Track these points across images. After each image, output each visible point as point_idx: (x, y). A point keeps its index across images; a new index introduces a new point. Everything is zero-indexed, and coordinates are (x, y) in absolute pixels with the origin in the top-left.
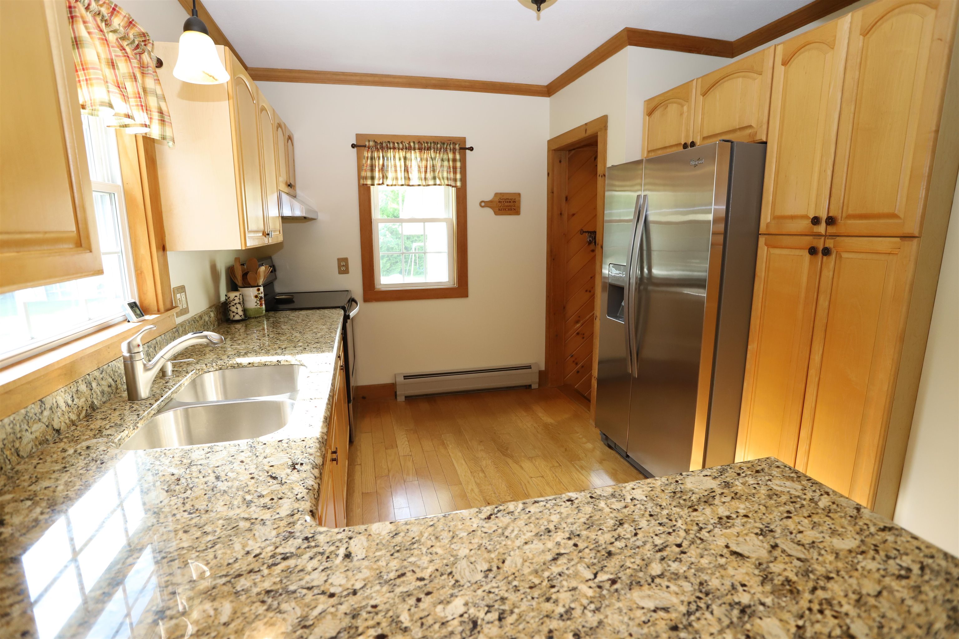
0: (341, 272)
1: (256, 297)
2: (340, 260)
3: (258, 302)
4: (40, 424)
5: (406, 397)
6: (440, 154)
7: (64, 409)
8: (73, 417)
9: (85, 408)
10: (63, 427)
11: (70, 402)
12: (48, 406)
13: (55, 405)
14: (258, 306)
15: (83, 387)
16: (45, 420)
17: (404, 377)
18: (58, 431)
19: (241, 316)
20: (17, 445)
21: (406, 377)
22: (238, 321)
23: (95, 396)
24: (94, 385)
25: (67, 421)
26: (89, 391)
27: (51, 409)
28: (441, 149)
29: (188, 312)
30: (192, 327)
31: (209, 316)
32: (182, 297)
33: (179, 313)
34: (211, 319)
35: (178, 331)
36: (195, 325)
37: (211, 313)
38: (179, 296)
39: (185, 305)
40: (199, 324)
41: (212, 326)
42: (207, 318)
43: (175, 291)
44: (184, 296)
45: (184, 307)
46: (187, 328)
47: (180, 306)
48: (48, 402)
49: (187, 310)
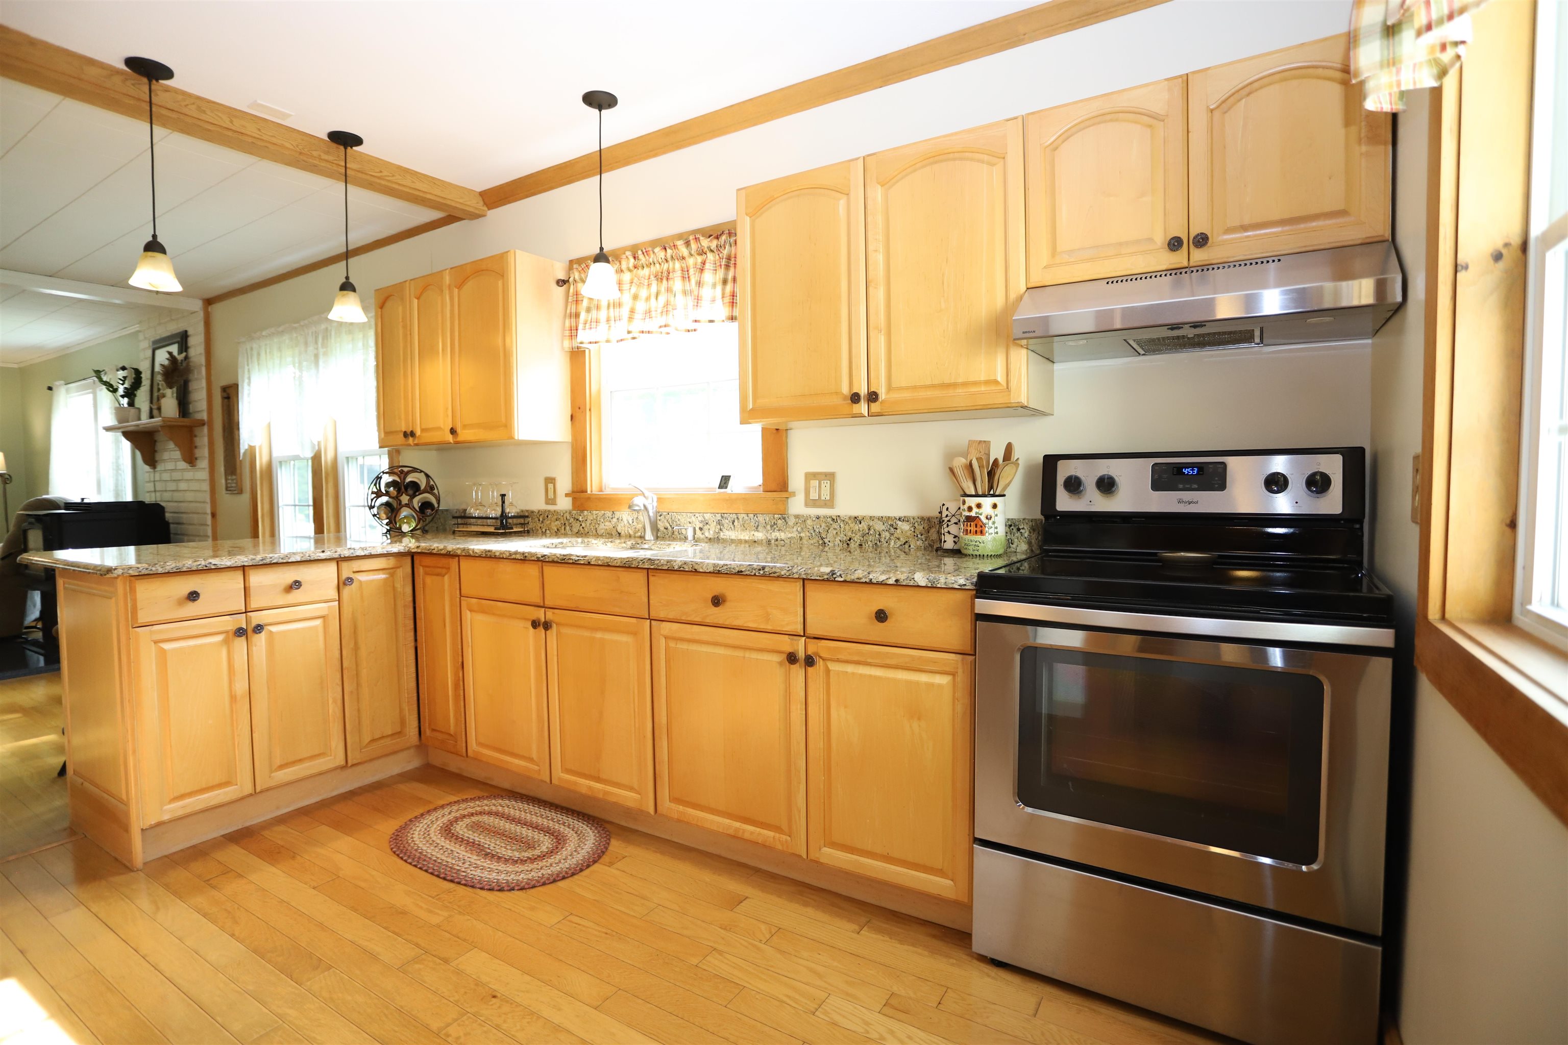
4: (610, 524)
7: (626, 524)
8: (631, 532)
10: (623, 533)
11: (631, 522)
13: (621, 518)
16: (613, 523)
18: (619, 534)
22: (952, 552)
27: (618, 519)
29: (832, 507)
30: (823, 525)
31: (891, 525)
32: (823, 486)
33: (810, 503)
34: (898, 531)
35: (784, 518)
36: (835, 525)
37: (898, 522)
38: (815, 483)
39: (826, 495)
40: (847, 527)
41: (899, 543)
42: (879, 526)
43: (810, 476)
44: (828, 485)
45: (823, 498)
46: (809, 522)
47: (814, 495)
48: (617, 514)
49: (830, 503)
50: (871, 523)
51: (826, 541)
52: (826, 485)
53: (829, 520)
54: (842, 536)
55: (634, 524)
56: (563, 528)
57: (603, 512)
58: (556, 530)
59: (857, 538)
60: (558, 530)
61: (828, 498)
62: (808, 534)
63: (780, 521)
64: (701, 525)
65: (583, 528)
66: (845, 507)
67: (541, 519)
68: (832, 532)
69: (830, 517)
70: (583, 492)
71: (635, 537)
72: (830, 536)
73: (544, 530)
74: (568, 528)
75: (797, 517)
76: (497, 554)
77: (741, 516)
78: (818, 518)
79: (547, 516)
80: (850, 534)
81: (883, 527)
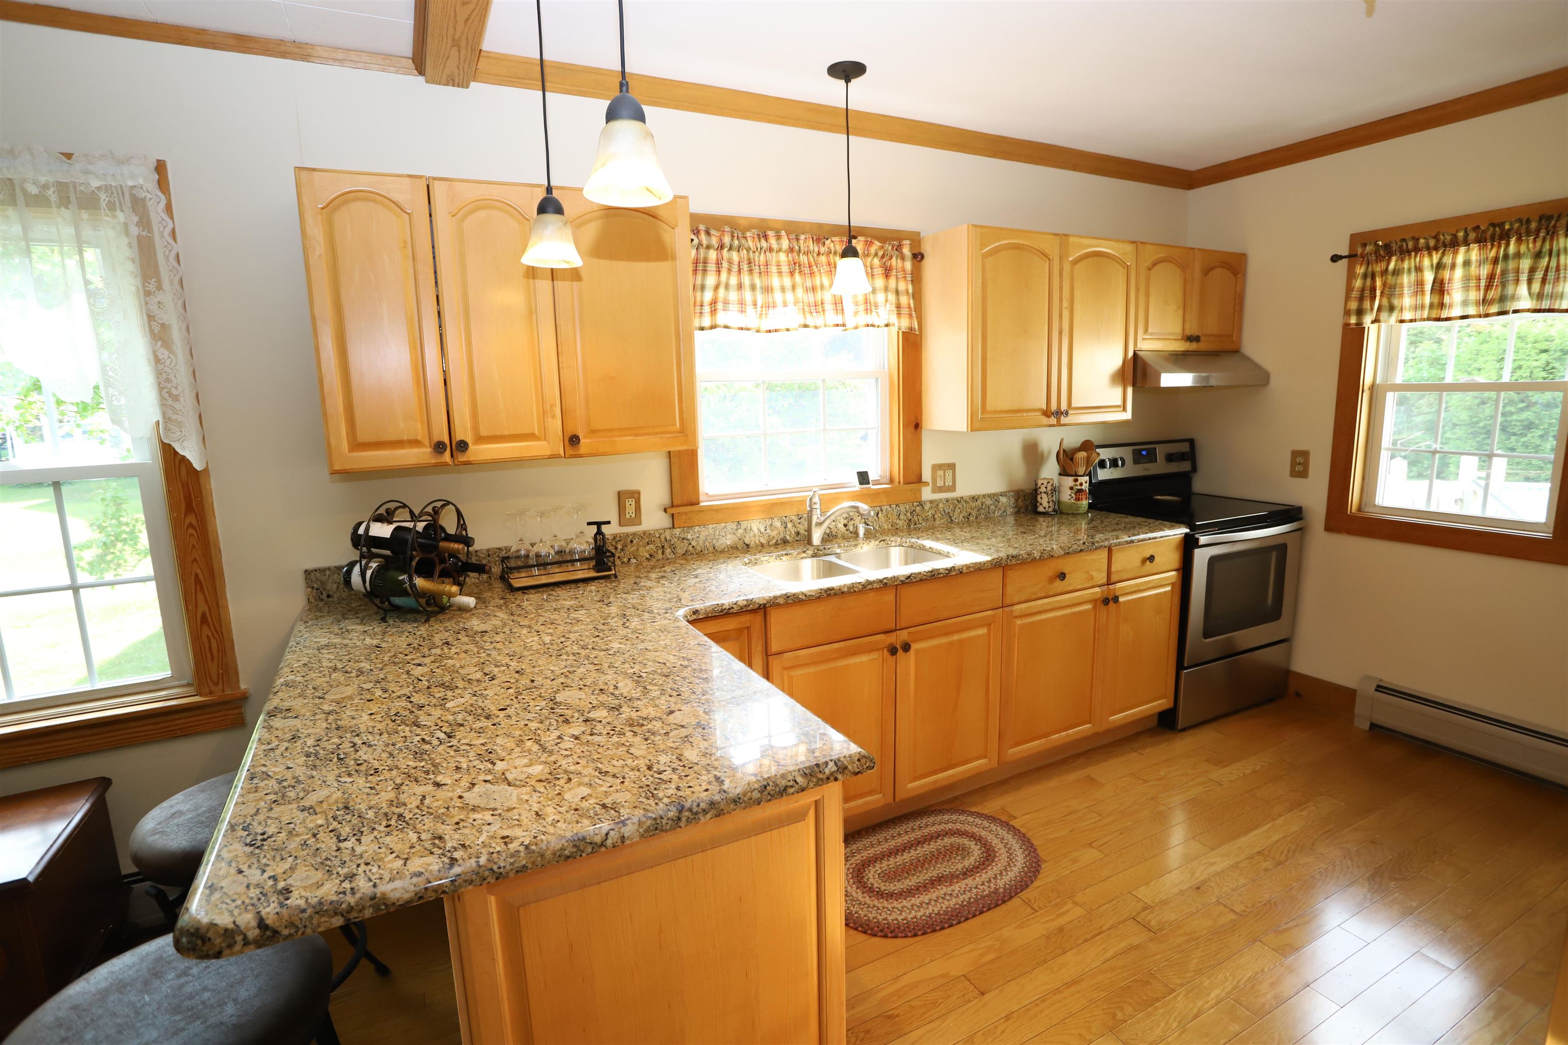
0: (1294, 474)
1: (1071, 488)
2: (1296, 454)
3: (1073, 495)
4: (734, 536)
5: (1373, 726)
6: (1535, 241)
7: (756, 533)
8: (763, 541)
9: (776, 538)
10: (752, 544)
11: (763, 530)
12: (743, 527)
13: (749, 528)
14: (1072, 501)
15: (777, 524)
16: (739, 535)
17: (1378, 686)
18: (748, 546)
19: (1045, 508)
20: (715, 541)
21: (1380, 688)
22: (1044, 514)
23: (788, 533)
24: (789, 525)
25: (757, 542)
26: (783, 529)
27: (745, 529)
28: (1538, 231)
29: (954, 490)
30: (951, 506)
31: (996, 500)
32: (947, 475)
33: (937, 489)
34: (1000, 504)
35: (922, 505)
36: (960, 506)
37: (1000, 497)
38: (941, 473)
39: (949, 483)
40: (968, 505)
41: (1000, 512)
42: (989, 502)
43: (936, 468)
44: (951, 474)
45: (947, 484)
46: (941, 505)
47: (940, 483)
48: (744, 525)
49: (952, 488)
50: (984, 500)
51: (953, 518)
52: (949, 473)
53: (955, 501)
54: (964, 514)
55: (768, 531)
56: (660, 552)
57: (723, 524)
58: (648, 556)
59: (974, 513)
60: (651, 556)
61: (951, 484)
62: (940, 515)
63: (918, 508)
64: (846, 522)
65: (693, 547)
66: (964, 489)
67: (619, 547)
68: (958, 511)
69: (957, 499)
70: (692, 504)
71: (770, 546)
72: (956, 514)
73: (625, 560)
74: (668, 551)
75: (931, 502)
76: (846, 590)
77: (884, 508)
78: (947, 501)
79: (632, 541)
80: (969, 510)
81: (991, 502)
